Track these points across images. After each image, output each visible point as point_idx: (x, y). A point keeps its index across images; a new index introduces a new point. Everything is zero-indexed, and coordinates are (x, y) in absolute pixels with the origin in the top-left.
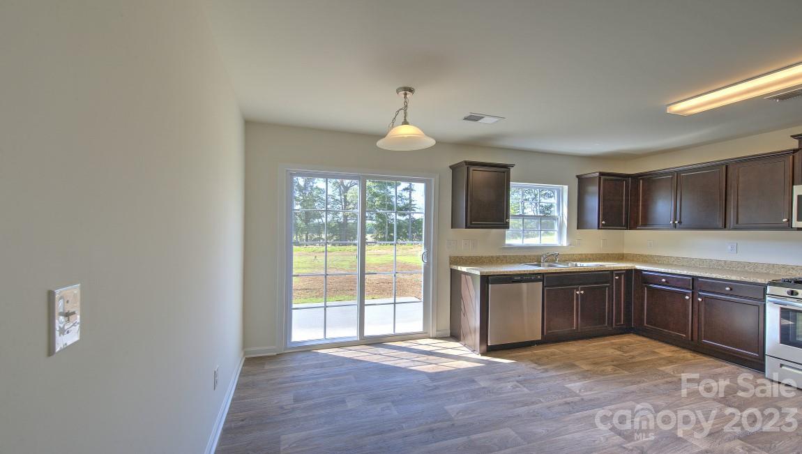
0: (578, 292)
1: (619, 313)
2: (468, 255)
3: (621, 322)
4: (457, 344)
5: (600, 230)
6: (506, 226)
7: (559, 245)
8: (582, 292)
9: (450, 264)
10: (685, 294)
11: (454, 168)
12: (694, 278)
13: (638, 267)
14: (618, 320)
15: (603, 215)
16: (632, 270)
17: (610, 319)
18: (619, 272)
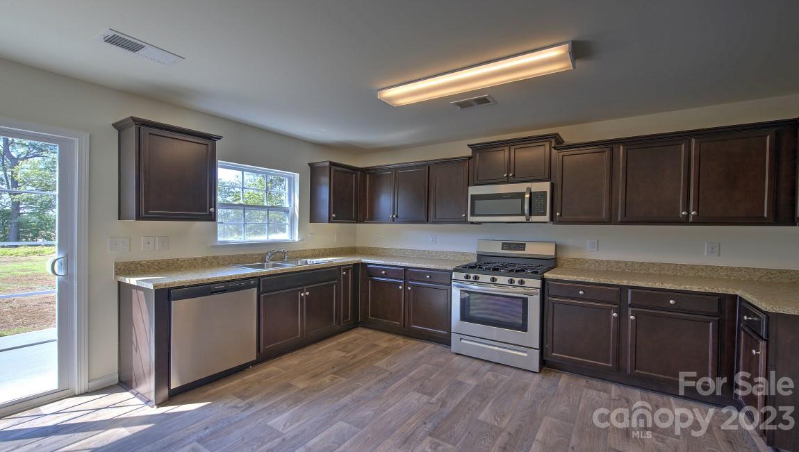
0: (302, 294)
1: (346, 309)
2: (148, 258)
3: (348, 318)
4: (127, 395)
5: (331, 224)
6: (212, 217)
7: (291, 240)
8: (307, 293)
9: (117, 274)
10: (399, 284)
11: (120, 127)
12: (406, 268)
13: (364, 260)
14: (346, 317)
15: (334, 208)
16: (359, 264)
17: (338, 317)
18: (346, 267)
